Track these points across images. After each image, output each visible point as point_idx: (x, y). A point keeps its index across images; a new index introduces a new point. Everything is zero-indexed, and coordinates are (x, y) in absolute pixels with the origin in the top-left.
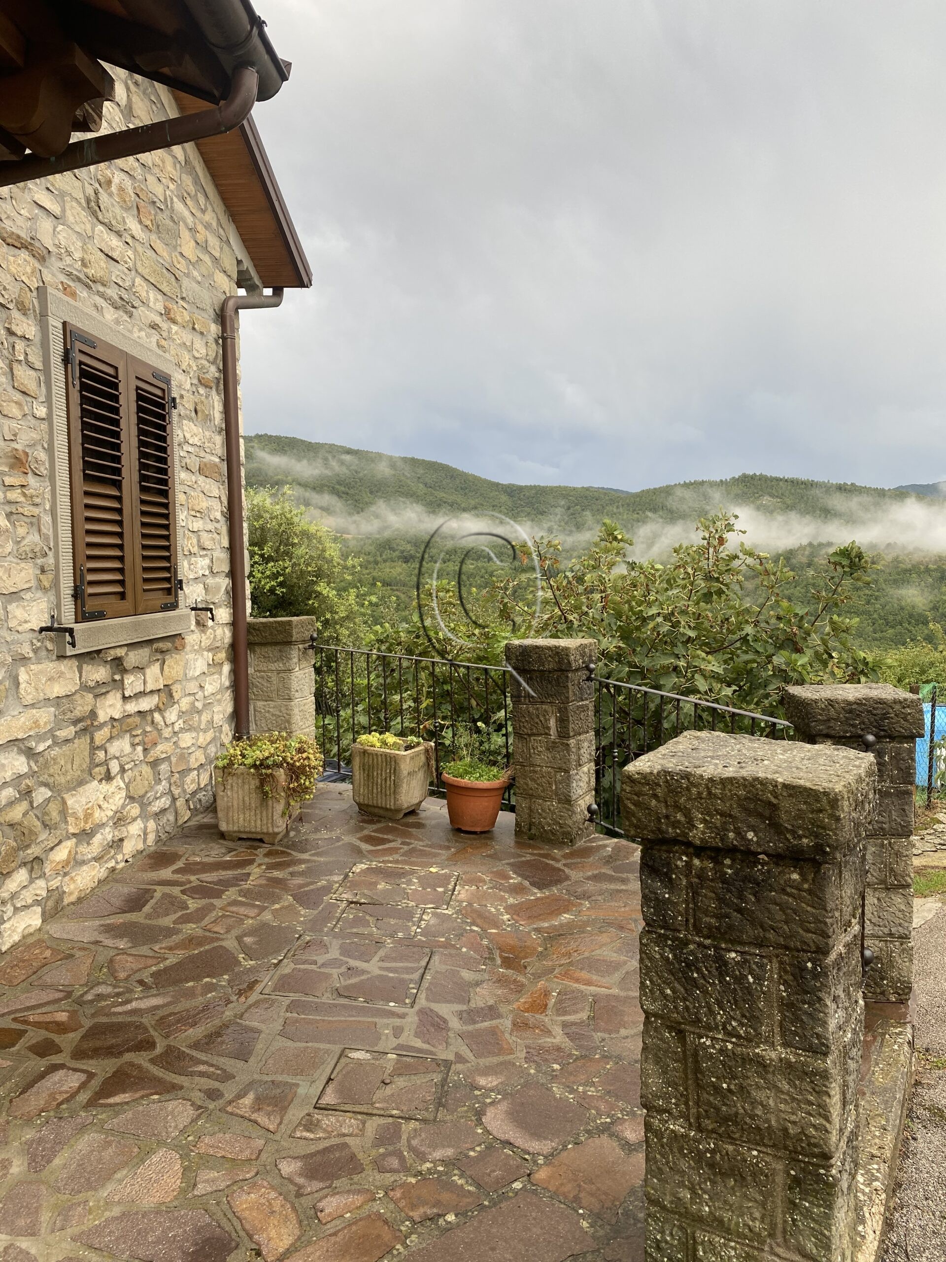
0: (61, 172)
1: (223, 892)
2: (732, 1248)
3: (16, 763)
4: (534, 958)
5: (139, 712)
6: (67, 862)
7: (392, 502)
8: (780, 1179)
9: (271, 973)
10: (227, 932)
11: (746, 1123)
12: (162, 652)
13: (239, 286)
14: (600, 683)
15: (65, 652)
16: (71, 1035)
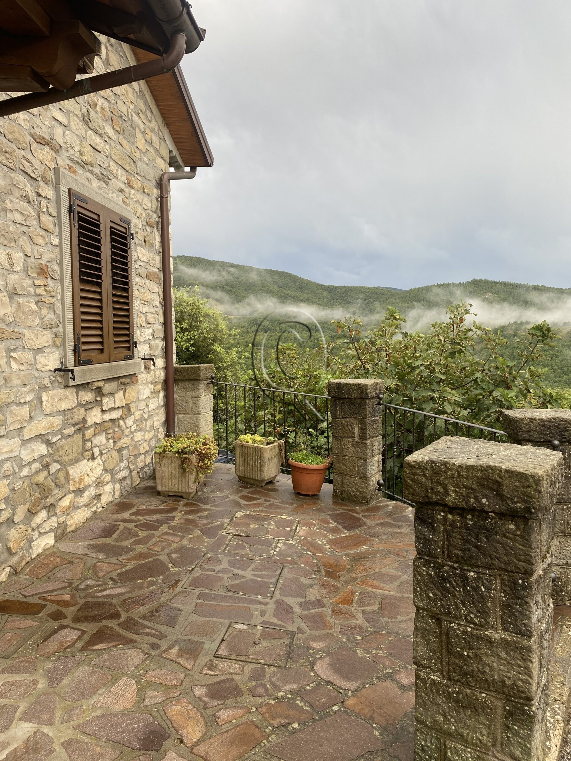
0: (68, 98)
1: (159, 527)
2: (468, 752)
3: (40, 448)
4: (345, 572)
5: (111, 419)
6: (69, 507)
7: (259, 296)
8: (499, 712)
9: (188, 575)
10: (161, 551)
11: (478, 677)
12: (125, 384)
13: (171, 166)
14: (386, 406)
15: (69, 384)
16: (72, 608)
